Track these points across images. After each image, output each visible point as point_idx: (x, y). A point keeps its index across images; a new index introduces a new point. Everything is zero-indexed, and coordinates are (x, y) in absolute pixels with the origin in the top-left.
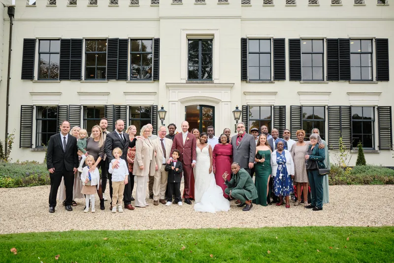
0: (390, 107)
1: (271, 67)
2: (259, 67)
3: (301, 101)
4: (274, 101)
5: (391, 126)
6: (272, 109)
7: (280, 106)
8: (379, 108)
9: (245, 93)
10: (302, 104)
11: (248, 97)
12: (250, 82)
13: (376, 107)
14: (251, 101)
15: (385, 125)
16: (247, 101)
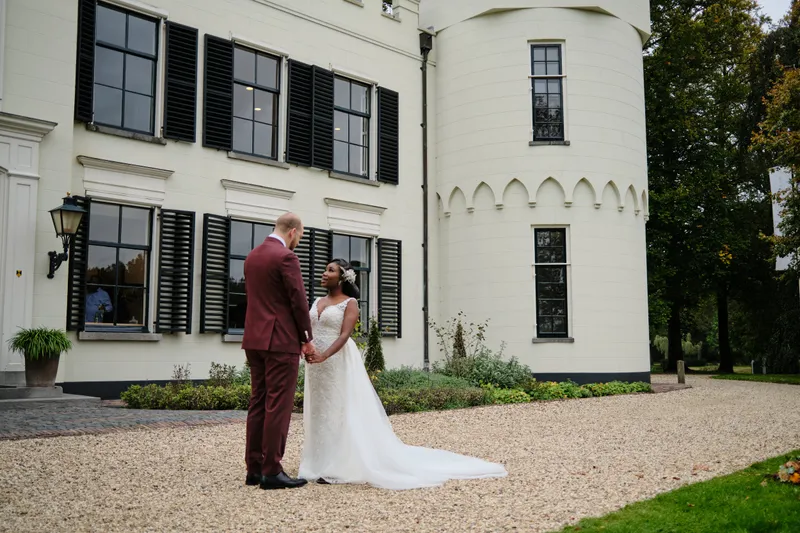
0: (400, 242)
1: (154, 97)
2: (124, 90)
3: (229, 206)
4: (160, 196)
5: (399, 284)
6: (156, 217)
7: (178, 212)
8: (381, 242)
9: (81, 161)
10: (231, 213)
11: (91, 174)
12: (97, 131)
13: (375, 241)
14: (100, 185)
15: (390, 281)
16: (87, 186)
